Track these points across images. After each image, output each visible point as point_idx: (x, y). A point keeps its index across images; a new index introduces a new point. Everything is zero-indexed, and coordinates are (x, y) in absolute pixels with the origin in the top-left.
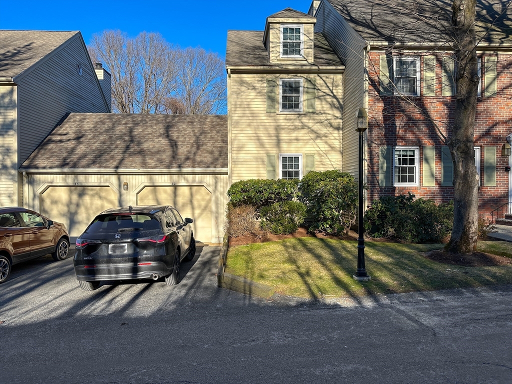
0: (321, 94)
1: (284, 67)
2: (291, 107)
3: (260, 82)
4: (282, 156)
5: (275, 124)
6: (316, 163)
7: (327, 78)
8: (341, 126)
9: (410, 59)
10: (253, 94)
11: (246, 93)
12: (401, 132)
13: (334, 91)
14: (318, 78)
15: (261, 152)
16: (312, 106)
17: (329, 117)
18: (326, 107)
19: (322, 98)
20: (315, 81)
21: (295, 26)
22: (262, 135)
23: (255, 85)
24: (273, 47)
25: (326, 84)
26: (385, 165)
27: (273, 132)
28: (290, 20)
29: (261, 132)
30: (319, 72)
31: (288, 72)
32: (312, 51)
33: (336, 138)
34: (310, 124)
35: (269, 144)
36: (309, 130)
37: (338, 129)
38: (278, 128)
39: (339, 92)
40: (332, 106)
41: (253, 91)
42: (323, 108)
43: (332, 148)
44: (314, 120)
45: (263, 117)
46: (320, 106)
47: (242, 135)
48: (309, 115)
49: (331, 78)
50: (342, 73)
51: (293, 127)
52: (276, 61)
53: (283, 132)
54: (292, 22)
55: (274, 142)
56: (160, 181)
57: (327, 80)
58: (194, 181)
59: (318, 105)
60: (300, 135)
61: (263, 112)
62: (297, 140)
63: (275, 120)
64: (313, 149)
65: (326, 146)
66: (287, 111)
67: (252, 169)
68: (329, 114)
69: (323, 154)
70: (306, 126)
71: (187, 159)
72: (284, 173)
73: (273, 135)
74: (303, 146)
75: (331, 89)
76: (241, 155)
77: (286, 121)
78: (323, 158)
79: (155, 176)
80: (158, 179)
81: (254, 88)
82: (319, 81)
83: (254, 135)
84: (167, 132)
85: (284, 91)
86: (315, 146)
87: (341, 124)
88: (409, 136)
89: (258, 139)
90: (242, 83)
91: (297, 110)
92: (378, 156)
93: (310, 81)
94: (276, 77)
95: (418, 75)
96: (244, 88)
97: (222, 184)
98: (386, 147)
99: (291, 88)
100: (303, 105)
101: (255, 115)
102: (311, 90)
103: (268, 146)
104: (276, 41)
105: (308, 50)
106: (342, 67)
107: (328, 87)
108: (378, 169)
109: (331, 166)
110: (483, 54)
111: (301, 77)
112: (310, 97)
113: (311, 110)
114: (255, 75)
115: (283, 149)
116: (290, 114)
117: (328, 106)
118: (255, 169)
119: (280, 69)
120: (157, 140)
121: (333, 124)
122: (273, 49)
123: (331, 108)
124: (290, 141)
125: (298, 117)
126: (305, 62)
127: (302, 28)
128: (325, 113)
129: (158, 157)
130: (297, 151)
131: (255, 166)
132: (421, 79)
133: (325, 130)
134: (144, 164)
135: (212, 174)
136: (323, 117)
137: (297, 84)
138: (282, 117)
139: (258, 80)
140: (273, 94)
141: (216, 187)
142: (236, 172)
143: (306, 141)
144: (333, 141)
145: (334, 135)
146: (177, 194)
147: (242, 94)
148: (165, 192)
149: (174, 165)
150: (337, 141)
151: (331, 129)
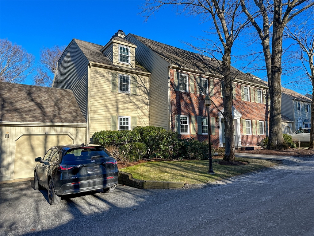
0: (139, 85)
1: (122, 68)
2: (124, 90)
3: (107, 74)
4: (119, 117)
5: (115, 98)
6: (137, 122)
7: (142, 77)
8: (148, 103)
9: (185, 75)
10: (103, 80)
11: (99, 79)
12: (183, 109)
13: (145, 85)
14: (137, 77)
15: (108, 114)
16: (135, 91)
17: (143, 98)
18: (142, 92)
19: (139, 87)
20: (136, 78)
21: (126, 47)
22: (108, 104)
23: (104, 75)
24: (115, 56)
25: (141, 80)
26: (177, 124)
27: (114, 103)
28: (124, 43)
29: (108, 103)
30: (138, 74)
31: (123, 71)
32: (134, 62)
33: (146, 109)
34: (134, 100)
35: (112, 110)
36: (134, 103)
37: (147, 104)
38: (117, 101)
39: (147, 85)
40: (144, 92)
41: (103, 78)
42: (140, 93)
43: (145, 115)
44: (136, 98)
45: (109, 94)
46: (139, 92)
47: (96, 103)
48: (133, 96)
49: (143, 78)
50: (149, 76)
51: (125, 101)
52: (116, 63)
53: (120, 104)
54: (125, 44)
55: (115, 109)
56: (36, 131)
57: (142, 78)
58: (61, 131)
59: (138, 91)
60: (129, 106)
61: (109, 91)
62: (128, 108)
63: (115, 96)
64: (136, 114)
65: (142, 113)
66: (122, 92)
67: (102, 124)
68: (143, 96)
69: (140, 117)
70: (132, 101)
71: (55, 116)
72: (121, 127)
73: (114, 105)
74: (131, 112)
75: (144, 83)
76: (96, 115)
77: (122, 98)
78: (140, 119)
79: (32, 127)
80: (34, 130)
81: (104, 76)
82: (138, 79)
83: (104, 104)
84: (31, 97)
85: (121, 81)
86: (137, 113)
87: (149, 102)
88: (186, 110)
89: (106, 106)
90: (97, 72)
91: (128, 92)
92: (175, 119)
93: (134, 78)
94: (117, 73)
95: (188, 83)
96: (98, 75)
97: (81, 134)
98: (177, 115)
99: (124, 80)
100: (130, 90)
101: (104, 92)
102: (134, 83)
103: (111, 111)
104: (116, 52)
105: (132, 61)
106: (149, 74)
107: (142, 82)
108: (175, 125)
109: (144, 124)
110: (209, 78)
111: (129, 74)
112: (134, 86)
113: (135, 93)
114: (105, 69)
115: (120, 113)
116: (124, 94)
117: (143, 92)
118: (104, 124)
119: (120, 68)
120: (25, 102)
121: (145, 102)
122: (115, 57)
123: (144, 93)
124: (124, 109)
125: (128, 96)
126: (131, 67)
127: (130, 49)
128: (141, 96)
129: (32, 114)
130: (127, 115)
131: (104, 123)
132: (189, 85)
133: (141, 104)
134: (23, 119)
135: (75, 127)
136: (140, 97)
137: (128, 78)
138: (120, 95)
139: (106, 72)
140: (115, 82)
141: (77, 136)
142: (93, 126)
143: (132, 110)
144: (145, 110)
145: (145, 107)
146: (47, 141)
147: (97, 79)
148: (38, 139)
149: (47, 120)
150: (147, 111)
151: (144, 104)
